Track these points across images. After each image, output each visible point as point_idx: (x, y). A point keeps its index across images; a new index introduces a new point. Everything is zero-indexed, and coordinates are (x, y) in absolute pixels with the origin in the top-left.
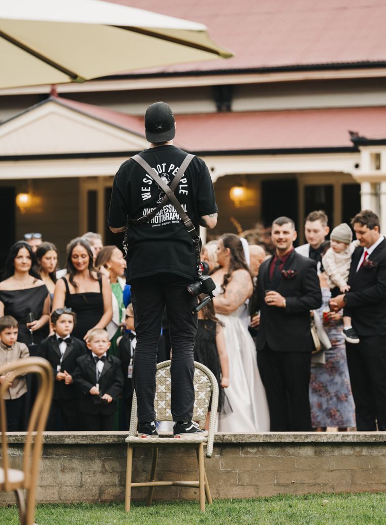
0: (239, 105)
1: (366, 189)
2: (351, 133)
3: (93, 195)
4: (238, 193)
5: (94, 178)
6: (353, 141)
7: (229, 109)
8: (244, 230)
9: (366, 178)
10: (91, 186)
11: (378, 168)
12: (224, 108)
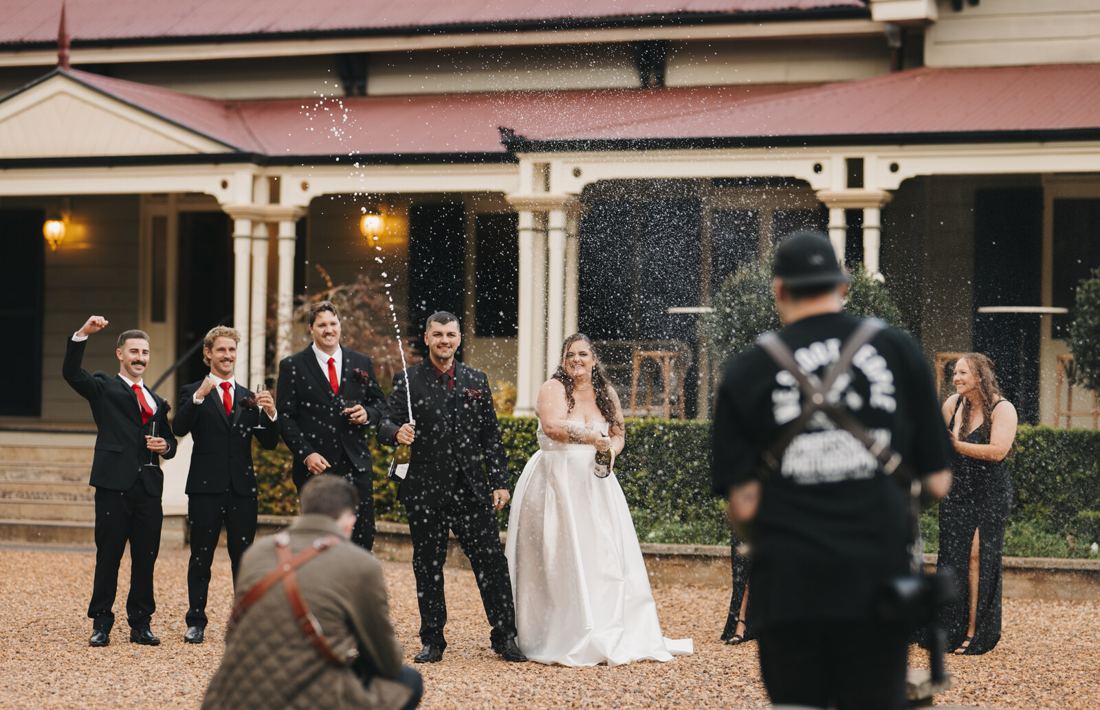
0: (378, 86)
1: (526, 220)
2: (502, 130)
3: (160, 223)
4: (373, 225)
5: (162, 197)
6: (504, 143)
7: (363, 92)
8: (335, 285)
9: (526, 204)
10: (159, 210)
11: (547, 189)
12: (355, 91)
